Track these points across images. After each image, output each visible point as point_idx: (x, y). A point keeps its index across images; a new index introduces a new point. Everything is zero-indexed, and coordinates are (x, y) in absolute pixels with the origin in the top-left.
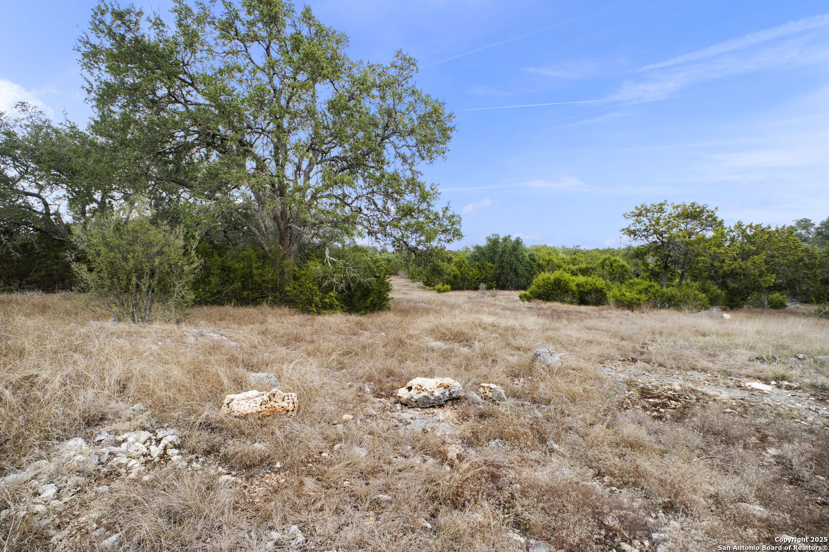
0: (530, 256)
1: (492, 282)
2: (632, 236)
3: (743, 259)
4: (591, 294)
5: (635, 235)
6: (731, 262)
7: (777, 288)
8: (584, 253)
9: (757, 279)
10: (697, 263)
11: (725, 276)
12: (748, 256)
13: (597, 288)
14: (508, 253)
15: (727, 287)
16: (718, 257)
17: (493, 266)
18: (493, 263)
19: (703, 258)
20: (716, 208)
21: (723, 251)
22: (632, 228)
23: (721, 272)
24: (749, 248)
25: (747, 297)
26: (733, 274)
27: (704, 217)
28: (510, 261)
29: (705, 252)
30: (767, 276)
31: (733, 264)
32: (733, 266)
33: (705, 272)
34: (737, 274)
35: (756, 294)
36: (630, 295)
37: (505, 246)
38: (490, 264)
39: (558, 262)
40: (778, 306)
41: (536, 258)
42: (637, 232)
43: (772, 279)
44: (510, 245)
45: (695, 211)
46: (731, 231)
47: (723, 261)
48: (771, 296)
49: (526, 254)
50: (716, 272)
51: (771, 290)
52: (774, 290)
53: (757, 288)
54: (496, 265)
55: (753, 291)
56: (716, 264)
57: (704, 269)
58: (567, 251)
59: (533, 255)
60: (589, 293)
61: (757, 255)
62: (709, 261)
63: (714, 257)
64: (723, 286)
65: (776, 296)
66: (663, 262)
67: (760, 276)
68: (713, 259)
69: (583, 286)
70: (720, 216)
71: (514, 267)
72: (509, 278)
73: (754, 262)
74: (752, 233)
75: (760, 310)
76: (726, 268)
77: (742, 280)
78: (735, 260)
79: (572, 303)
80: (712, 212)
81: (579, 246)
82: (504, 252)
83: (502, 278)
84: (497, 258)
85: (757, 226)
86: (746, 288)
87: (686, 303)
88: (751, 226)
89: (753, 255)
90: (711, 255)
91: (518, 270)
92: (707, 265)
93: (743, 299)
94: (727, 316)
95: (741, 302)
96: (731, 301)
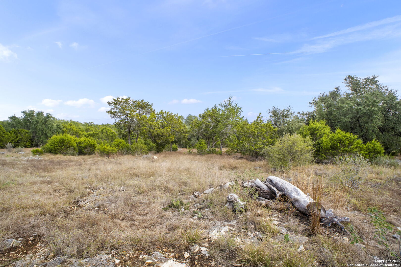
0: (57, 126)
1: (27, 142)
2: (113, 115)
3: (162, 128)
4: (87, 148)
5: (114, 115)
6: (157, 130)
7: (175, 142)
8: (95, 126)
9: (168, 138)
10: (143, 130)
11: (155, 137)
12: (164, 127)
13: (91, 144)
14: (40, 123)
15: (156, 142)
16: (152, 127)
17: (27, 131)
18: (29, 129)
19: (145, 127)
20: (152, 104)
21: (154, 124)
22: (113, 111)
23: (153, 134)
24: (165, 123)
25: (164, 147)
26: (158, 136)
27: (147, 108)
28: (42, 128)
29: (146, 124)
30: (171, 136)
31: (158, 130)
32: (158, 132)
33: (147, 134)
34: (160, 135)
35: (167, 145)
36: (108, 148)
37: (38, 118)
38: (25, 130)
39: (76, 130)
40: (175, 150)
41: (62, 127)
42: (116, 114)
43: (173, 138)
44: (42, 118)
45: (143, 105)
46: (158, 114)
47: (154, 129)
48: (173, 146)
49: (55, 125)
50: (151, 135)
51: (173, 143)
52: (174, 143)
53: (167, 142)
54: (30, 131)
55: (166, 144)
56: (151, 130)
57: (146, 133)
58: (85, 124)
59: (59, 125)
60: (85, 147)
61: (168, 126)
62: (148, 128)
63: (150, 127)
64: (154, 141)
65: (174, 146)
66: (128, 130)
67: (169, 137)
68: (150, 128)
69: (82, 144)
70: (153, 107)
71: (45, 132)
72: (41, 139)
73: (167, 130)
74: (166, 116)
75: (169, 152)
76: (155, 133)
77: (162, 138)
78: (159, 128)
79: (73, 155)
80: (150, 106)
81: (92, 122)
82: (37, 122)
83: (36, 139)
84: (32, 126)
85: (168, 113)
86: (164, 142)
87: (137, 151)
88: (165, 112)
89: (166, 126)
90: (149, 126)
91: (48, 134)
92: (147, 131)
93: (163, 148)
94: (155, 157)
95: (162, 149)
96: (158, 149)
